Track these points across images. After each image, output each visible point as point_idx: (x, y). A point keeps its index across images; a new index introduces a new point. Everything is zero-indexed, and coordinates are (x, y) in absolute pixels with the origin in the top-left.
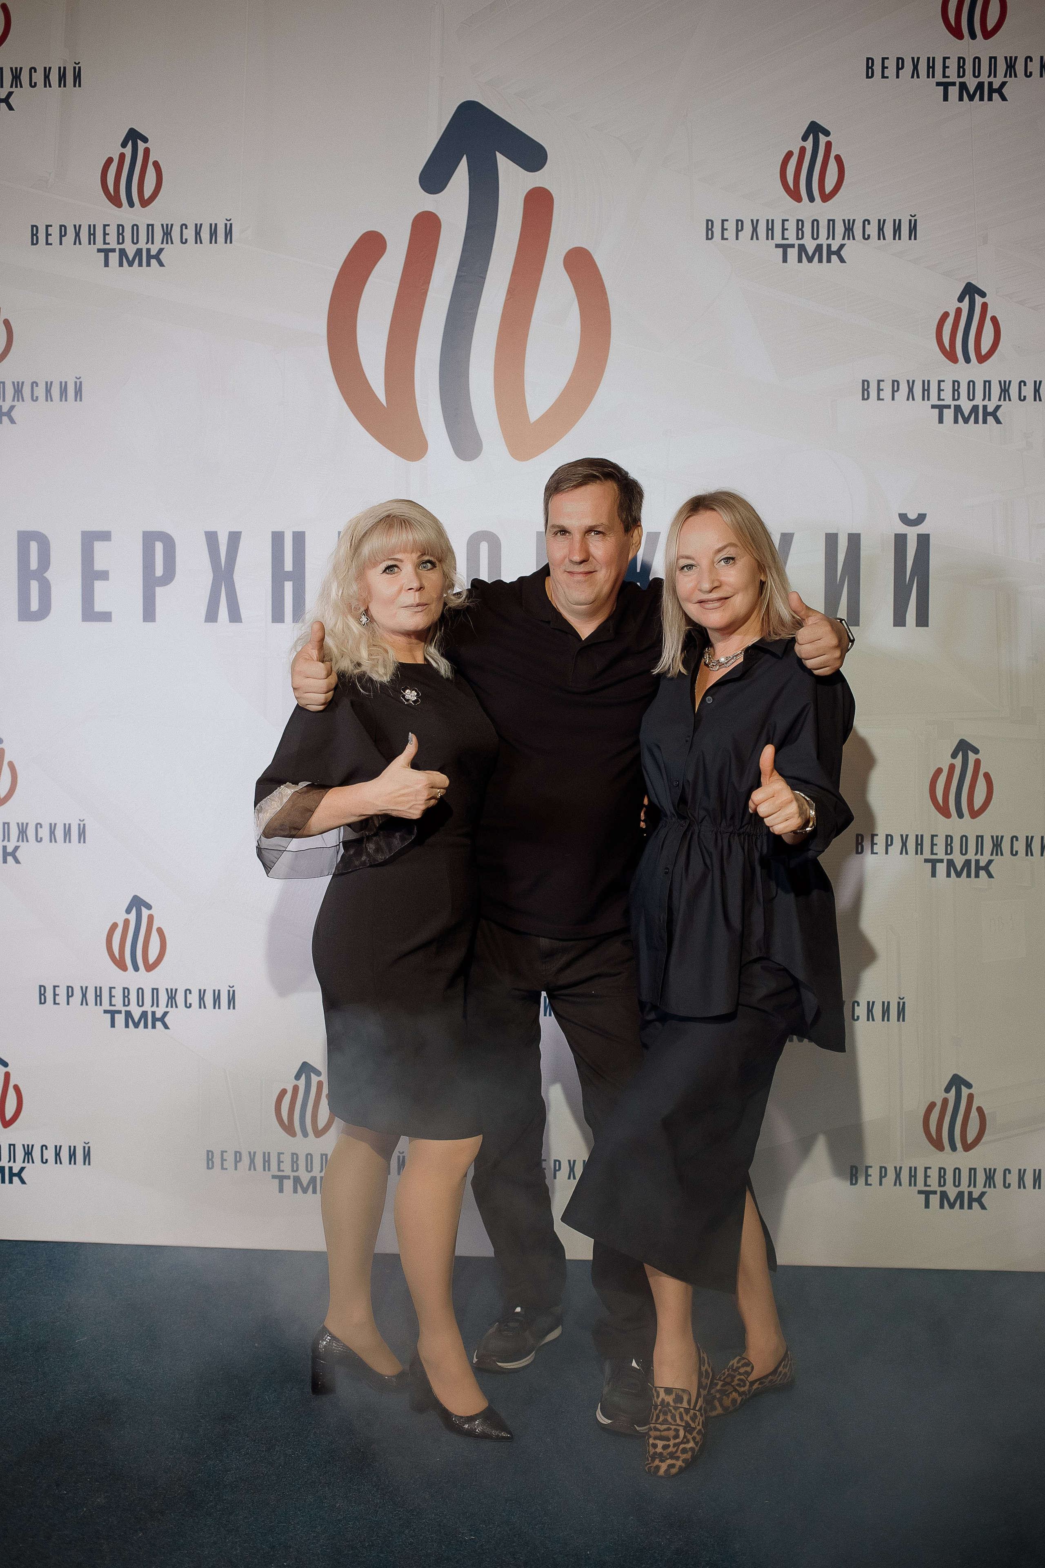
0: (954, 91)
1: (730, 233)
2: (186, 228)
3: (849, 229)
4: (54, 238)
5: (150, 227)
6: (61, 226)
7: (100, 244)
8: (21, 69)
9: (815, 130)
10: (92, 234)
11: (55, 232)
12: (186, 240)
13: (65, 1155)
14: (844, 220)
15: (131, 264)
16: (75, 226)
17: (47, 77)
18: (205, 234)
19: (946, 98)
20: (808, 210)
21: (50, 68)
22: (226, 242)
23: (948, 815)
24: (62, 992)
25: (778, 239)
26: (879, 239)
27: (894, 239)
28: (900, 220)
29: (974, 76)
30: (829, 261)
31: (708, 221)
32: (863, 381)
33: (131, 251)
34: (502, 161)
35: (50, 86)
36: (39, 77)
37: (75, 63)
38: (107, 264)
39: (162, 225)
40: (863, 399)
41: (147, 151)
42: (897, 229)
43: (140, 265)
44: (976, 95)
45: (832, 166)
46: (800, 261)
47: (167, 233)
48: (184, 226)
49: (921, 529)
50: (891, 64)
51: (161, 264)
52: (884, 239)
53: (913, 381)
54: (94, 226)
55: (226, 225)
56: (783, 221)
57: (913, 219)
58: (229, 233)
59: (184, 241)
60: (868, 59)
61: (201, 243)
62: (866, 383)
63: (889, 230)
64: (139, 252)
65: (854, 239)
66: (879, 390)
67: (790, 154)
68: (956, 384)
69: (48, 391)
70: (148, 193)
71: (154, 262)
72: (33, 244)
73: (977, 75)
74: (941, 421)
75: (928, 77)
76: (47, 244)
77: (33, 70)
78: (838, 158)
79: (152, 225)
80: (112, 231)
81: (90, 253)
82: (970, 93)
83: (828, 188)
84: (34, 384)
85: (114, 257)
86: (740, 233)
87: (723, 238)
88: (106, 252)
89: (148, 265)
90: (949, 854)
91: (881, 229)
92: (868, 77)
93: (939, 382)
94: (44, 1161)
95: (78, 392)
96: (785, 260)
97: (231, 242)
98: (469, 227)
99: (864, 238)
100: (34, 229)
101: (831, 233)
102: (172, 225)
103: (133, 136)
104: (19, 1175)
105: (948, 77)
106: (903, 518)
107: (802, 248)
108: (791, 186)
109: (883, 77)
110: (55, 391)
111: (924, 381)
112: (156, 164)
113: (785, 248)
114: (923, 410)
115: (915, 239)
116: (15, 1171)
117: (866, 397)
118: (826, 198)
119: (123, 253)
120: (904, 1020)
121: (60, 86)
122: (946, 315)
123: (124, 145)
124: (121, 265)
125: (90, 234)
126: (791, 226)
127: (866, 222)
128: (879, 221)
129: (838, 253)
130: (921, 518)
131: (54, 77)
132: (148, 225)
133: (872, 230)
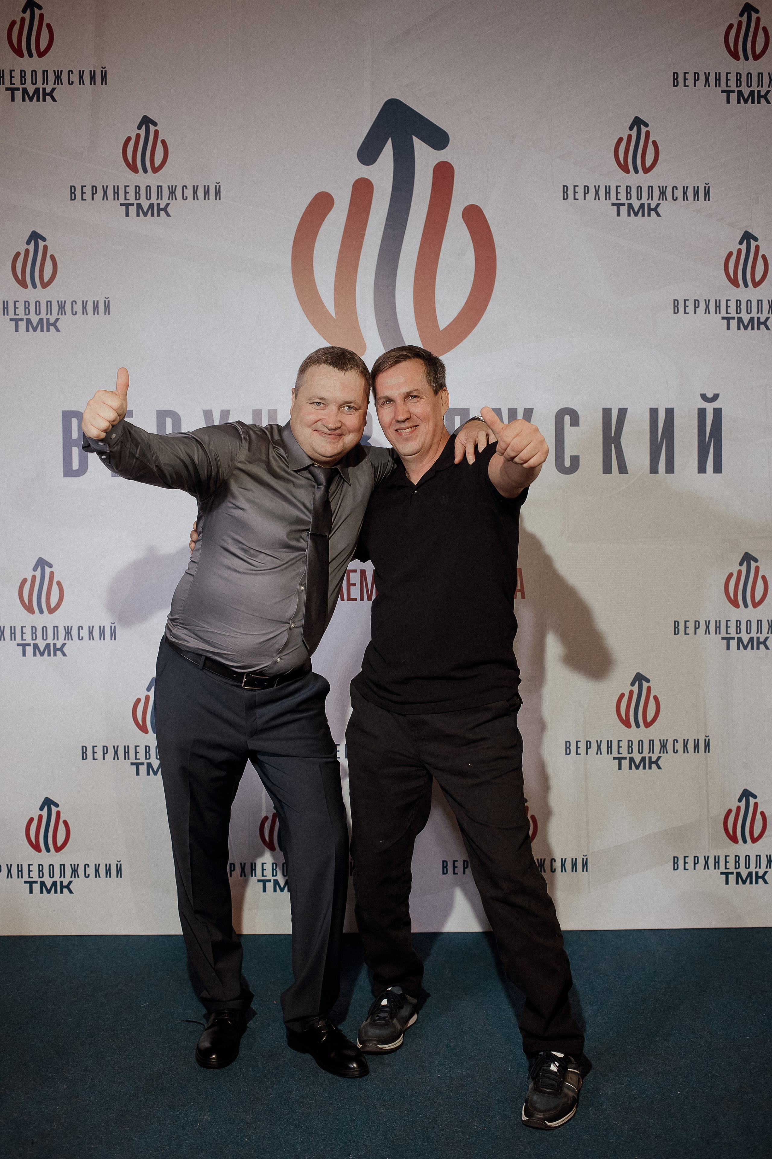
0: (734, 97)
1: (580, 195)
2: (186, 188)
3: (663, 193)
4: (88, 195)
5: (160, 188)
6: (93, 187)
7: (122, 200)
8: (62, 71)
9: (638, 122)
10: (116, 193)
11: (88, 190)
12: (187, 197)
13: (102, 871)
14: (659, 187)
15: (145, 214)
16: (103, 187)
17: (81, 77)
18: (201, 193)
19: (728, 101)
20: (635, 179)
21: (83, 71)
22: (216, 199)
23: (737, 606)
24: (99, 751)
25: (613, 200)
26: (684, 200)
27: (694, 200)
28: (698, 187)
29: (748, 86)
30: (649, 215)
31: (564, 186)
32: (675, 300)
33: (145, 205)
34: (417, 143)
35: (84, 84)
36: (75, 78)
37: (102, 67)
38: (127, 215)
39: (169, 186)
40: (675, 313)
41: (156, 132)
42: (696, 193)
43: (153, 215)
44: (749, 99)
45: (651, 149)
46: (629, 215)
47: (172, 192)
48: (185, 187)
49: (716, 404)
50: (690, 77)
51: (168, 215)
52: (687, 200)
53: (709, 300)
54: (118, 186)
55: (216, 186)
56: (617, 187)
57: (707, 186)
58: (218, 193)
59: (185, 198)
60: (674, 73)
61: (198, 199)
62: (676, 302)
63: (690, 194)
64: (151, 206)
65: (666, 200)
66: (685, 306)
67: (620, 140)
68: (738, 302)
69: (84, 307)
70: (157, 163)
71: (162, 213)
72: (72, 199)
73: (749, 85)
74: (728, 328)
75: (716, 86)
76: (83, 199)
77: (70, 72)
78: (655, 143)
79: (161, 187)
80: (131, 190)
81: (114, 207)
82: (745, 98)
83: (648, 164)
84: (74, 302)
85: (133, 210)
86: (586, 195)
87: (575, 199)
88: (127, 206)
89: (159, 215)
90: (739, 634)
91: (685, 193)
92: (674, 86)
93: (727, 301)
94: (87, 876)
95: (107, 308)
96: (618, 214)
97: (220, 199)
98: (393, 190)
99: (673, 199)
100: (73, 188)
101: (650, 196)
102: (176, 186)
103: (146, 122)
104: (68, 887)
105: (730, 87)
106: (704, 397)
107: (630, 206)
108: (622, 162)
109: (685, 86)
110: (90, 308)
111: (716, 301)
112: (163, 142)
113: (618, 206)
114: (716, 320)
115: (709, 200)
116: (65, 884)
117: (676, 311)
118: (646, 171)
119: (139, 206)
120: (709, 752)
121: (91, 84)
122: (730, 254)
123: (139, 128)
124: (138, 215)
125: (114, 193)
126: (623, 191)
127: (675, 188)
128: (684, 187)
129: (655, 210)
130: (716, 397)
131: (87, 78)
132: (158, 187)
133: (679, 193)
